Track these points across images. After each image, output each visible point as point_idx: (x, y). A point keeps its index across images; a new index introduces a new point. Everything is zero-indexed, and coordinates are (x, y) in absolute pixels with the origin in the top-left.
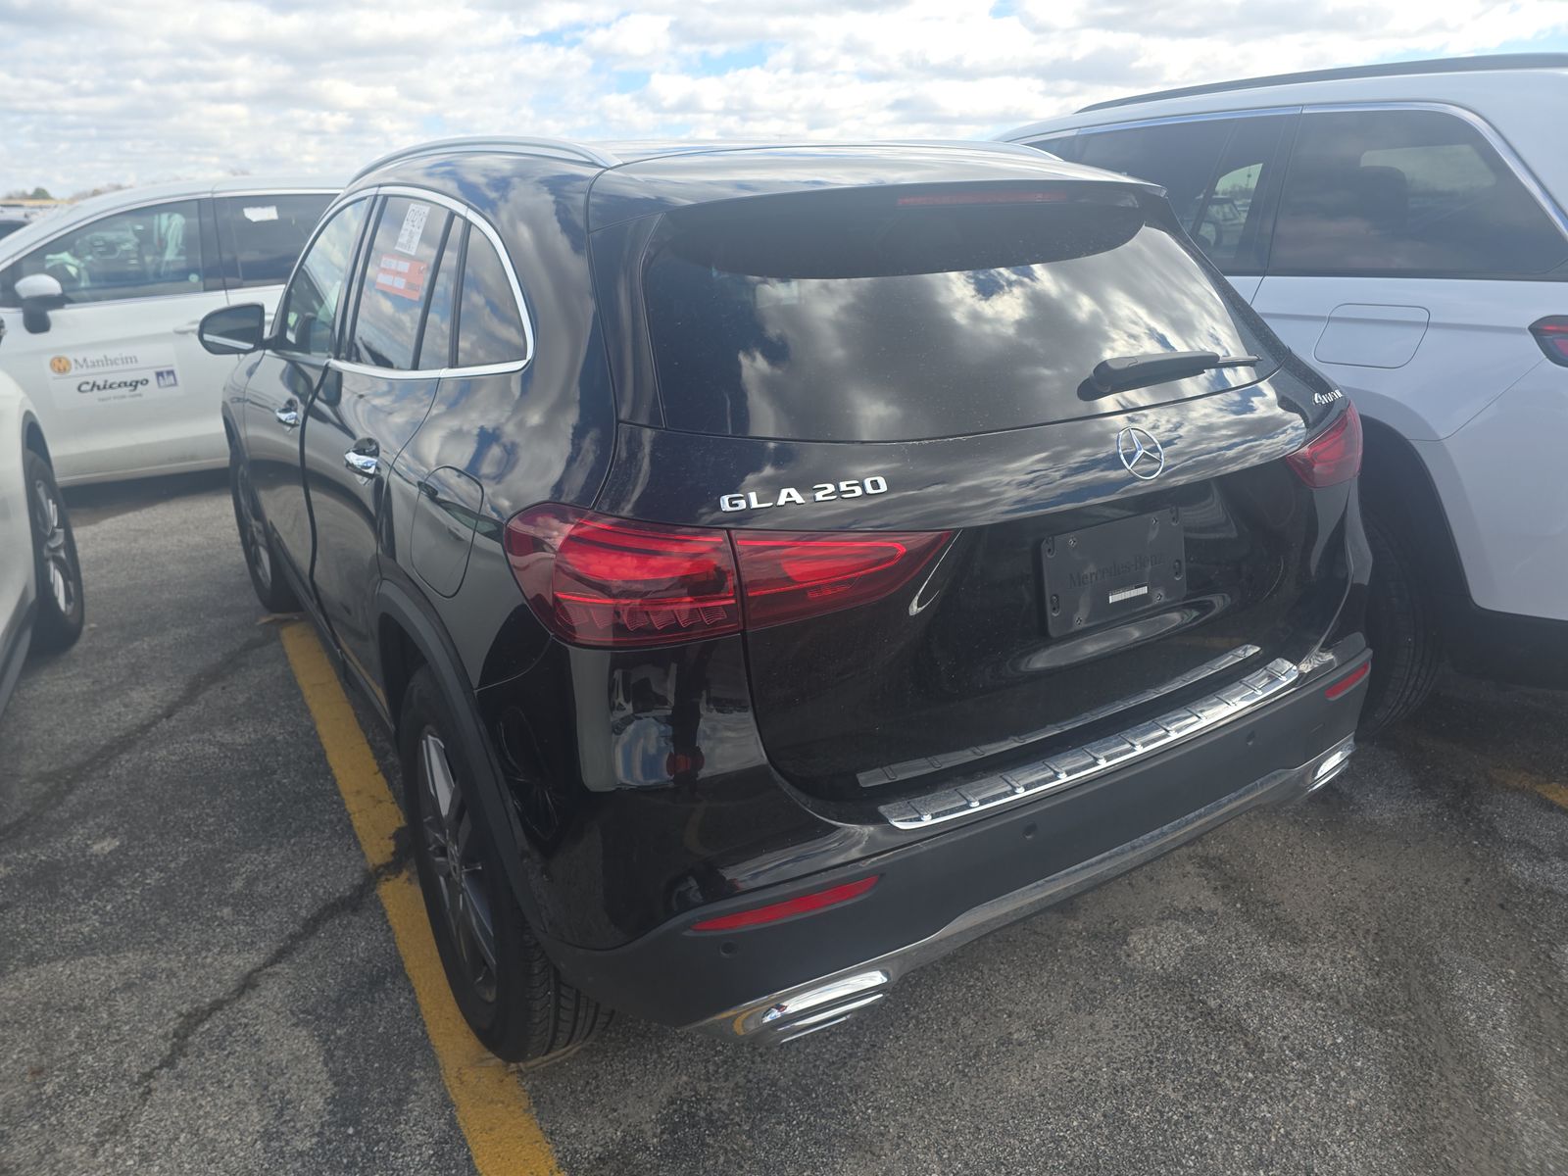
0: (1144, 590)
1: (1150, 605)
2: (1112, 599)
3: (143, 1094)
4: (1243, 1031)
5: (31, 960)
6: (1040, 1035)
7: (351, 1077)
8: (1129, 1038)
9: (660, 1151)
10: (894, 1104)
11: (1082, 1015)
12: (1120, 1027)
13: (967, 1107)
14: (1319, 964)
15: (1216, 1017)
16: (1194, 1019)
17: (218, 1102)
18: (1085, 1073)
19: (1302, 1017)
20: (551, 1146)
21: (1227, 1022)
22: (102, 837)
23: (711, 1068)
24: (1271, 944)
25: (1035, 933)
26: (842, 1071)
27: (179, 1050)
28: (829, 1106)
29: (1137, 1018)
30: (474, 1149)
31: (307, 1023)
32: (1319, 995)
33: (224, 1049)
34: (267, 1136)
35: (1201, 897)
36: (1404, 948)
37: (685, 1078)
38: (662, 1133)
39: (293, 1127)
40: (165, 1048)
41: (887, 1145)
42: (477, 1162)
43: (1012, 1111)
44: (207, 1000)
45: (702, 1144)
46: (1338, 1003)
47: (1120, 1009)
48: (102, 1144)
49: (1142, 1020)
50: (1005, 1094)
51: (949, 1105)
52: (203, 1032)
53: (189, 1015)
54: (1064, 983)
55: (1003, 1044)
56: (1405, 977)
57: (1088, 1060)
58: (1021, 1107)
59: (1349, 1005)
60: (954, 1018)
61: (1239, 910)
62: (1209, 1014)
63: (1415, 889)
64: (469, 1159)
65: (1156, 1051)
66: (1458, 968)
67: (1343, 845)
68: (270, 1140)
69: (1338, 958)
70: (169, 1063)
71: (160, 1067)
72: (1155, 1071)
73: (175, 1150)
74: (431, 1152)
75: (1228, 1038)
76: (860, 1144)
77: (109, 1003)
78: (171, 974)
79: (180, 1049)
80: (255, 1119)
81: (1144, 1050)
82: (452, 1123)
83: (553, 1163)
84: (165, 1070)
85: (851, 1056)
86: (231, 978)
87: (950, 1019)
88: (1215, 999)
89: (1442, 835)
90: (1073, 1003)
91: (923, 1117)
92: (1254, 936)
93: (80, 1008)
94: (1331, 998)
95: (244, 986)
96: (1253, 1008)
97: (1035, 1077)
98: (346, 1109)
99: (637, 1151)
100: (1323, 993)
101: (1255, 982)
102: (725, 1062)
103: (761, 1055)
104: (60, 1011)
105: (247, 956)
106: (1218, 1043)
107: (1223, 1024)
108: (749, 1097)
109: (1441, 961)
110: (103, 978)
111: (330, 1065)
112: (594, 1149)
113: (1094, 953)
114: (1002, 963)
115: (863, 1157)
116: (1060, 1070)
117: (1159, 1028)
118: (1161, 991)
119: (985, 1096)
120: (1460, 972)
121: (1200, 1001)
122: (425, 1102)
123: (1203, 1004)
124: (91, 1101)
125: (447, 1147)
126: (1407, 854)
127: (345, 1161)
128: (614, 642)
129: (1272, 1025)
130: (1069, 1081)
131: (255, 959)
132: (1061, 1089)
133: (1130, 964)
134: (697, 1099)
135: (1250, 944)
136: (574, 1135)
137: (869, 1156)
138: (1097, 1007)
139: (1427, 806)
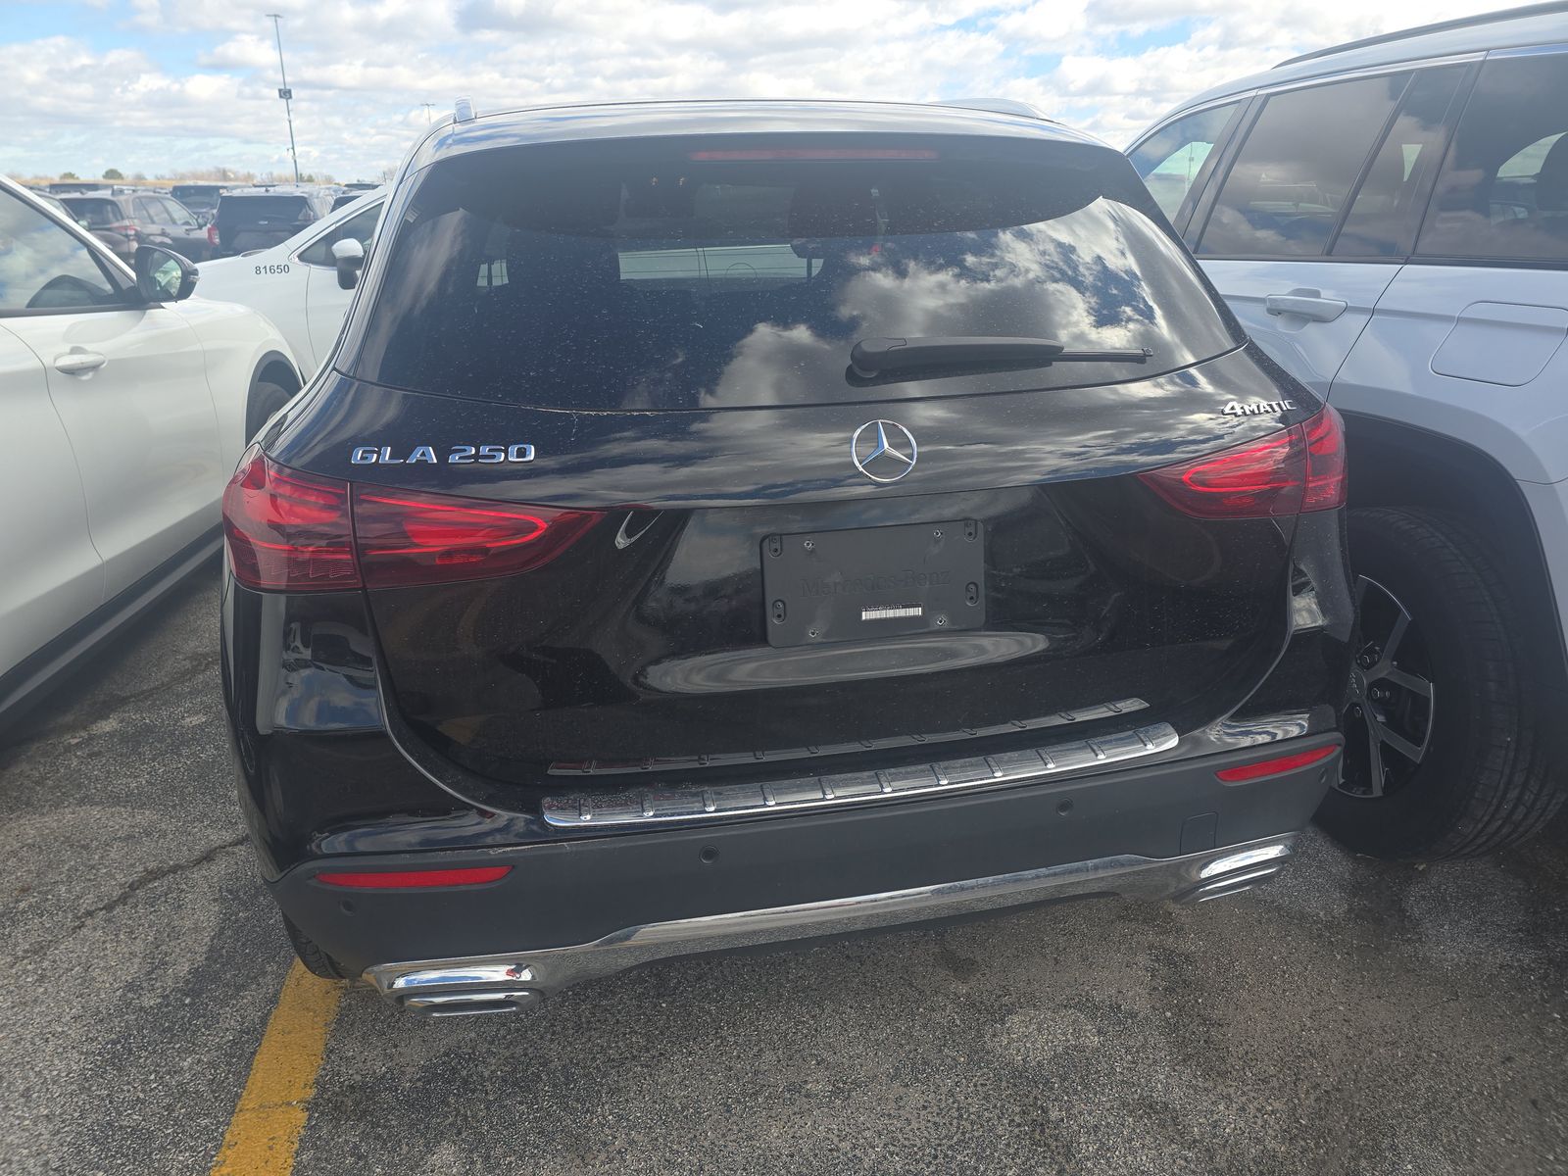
0: (918, 611)
1: (926, 630)
2: (865, 616)
3: (76, 927)
4: (1069, 1155)
5: (81, 802)
6: (836, 1092)
7: (222, 955)
8: (930, 1124)
9: (404, 1096)
10: (639, 1118)
11: (896, 1084)
12: (929, 1109)
13: (706, 1144)
14: (1221, 1107)
15: (1047, 1131)
16: (1019, 1125)
17: (119, 949)
18: (854, 1147)
19: (1153, 1160)
20: (322, 1062)
21: (1056, 1140)
22: (197, 713)
23: (502, 1032)
24: (1176, 1068)
25: (911, 985)
26: (613, 1072)
27: (123, 899)
28: (577, 1101)
29: (956, 1105)
30: (263, 1049)
31: (224, 900)
32: (1195, 1141)
33: (153, 907)
34: (130, 987)
35: (1130, 994)
36: (1352, 1117)
37: (473, 1035)
38: (419, 1080)
39: (152, 985)
40: (116, 893)
41: (602, 1156)
42: (257, 1057)
43: (748, 1162)
44: (172, 863)
45: (443, 1101)
46: (1211, 1158)
47: (944, 1090)
48: (24, 958)
49: (958, 1109)
50: (754, 1143)
51: (690, 1136)
52: (150, 888)
53: (151, 872)
54: (901, 1046)
55: (789, 1091)
56: (1326, 1153)
57: (867, 1134)
58: (762, 1161)
59: (1225, 1165)
60: (761, 1050)
61: (1167, 1020)
62: (1042, 1125)
63: (1424, 1053)
64: (253, 1054)
65: (950, 1147)
66: (1410, 1162)
67: (1363, 977)
68: (129, 991)
69: (1251, 1108)
70: (109, 908)
71: (101, 909)
72: (932, 1168)
73: (64, 979)
74: (231, 1038)
75: (1044, 1157)
76: (579, 1148)
77: (108, 848)
78: (164, 835)
79: (125, 898)
80: (133, 970)
81: (937, 1142)
82: (264, 1021)
83: (312, 1078)
84: (104, 912)
85: (634, 1057)
86: (199, 849)
87: (756, 1049)
88: (1060, 1110)
89: (1513, 997)
90: (897, 1068)
91: (656, 1139)
92: (1162, 1054)
93: (85, 847)
94: (1208, 1150)
95: (205, 858)
96: (1100, 1134)
97: (797, 1135)
98: (198, 983)
99: (386, 1089)
100: (1201, 1141)
101: (1124, 1104)
102: (517, 1030)
103: (554, 1033)
104: (72, 846)
105: (224, 833)
106: (1028, 1159)
107: (1050, 1141)
108: (514, 1070)
109: (1393, 1148)
110: (117, 827)
111: (215, 941)
112: (355, 1076)
113: (958, 1022)
114: (851, 1007)
115: (572, 1161)
116: (831, 1136)
117: (972, 1123)
118: (1004, 1084)
119: (732, 1138)
120: (1409, 1167)
121: (1042, 1107)
122: (259, 994)
123: (1043, 1111)
124: (41, 923)
125: (246, 1037)
126: (1444, 1008)
127: (167, 1024)
128: (287, 586)
129: (1108, 1159)
130: (830, 1150)
131: (228, 836)
132: (816, 1155)
133: (989, 1045)
134: (470, 1057)
135: (1151, 1061)
136: (347, 1058)
137: (578, 1161)
138: (917, 1080)
139: (1520, 956)
